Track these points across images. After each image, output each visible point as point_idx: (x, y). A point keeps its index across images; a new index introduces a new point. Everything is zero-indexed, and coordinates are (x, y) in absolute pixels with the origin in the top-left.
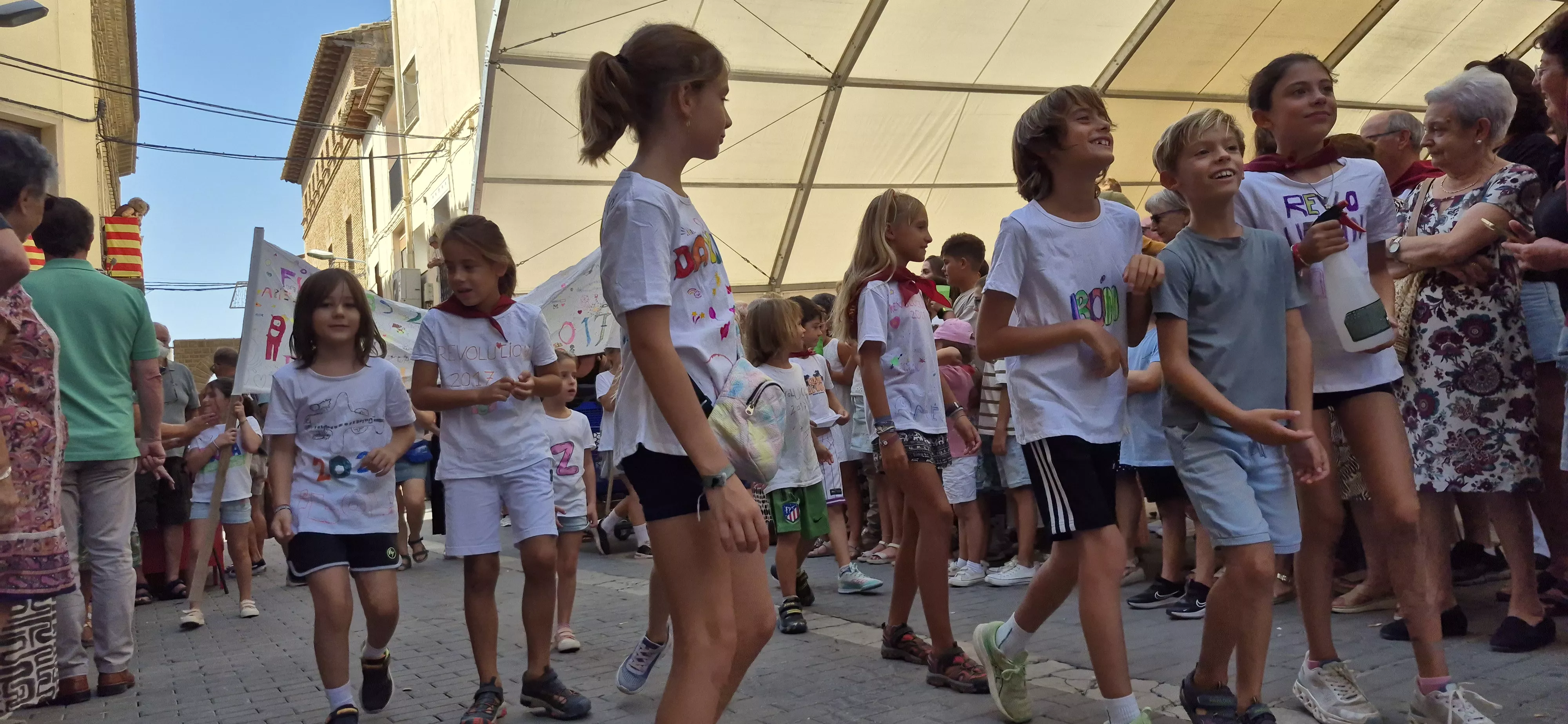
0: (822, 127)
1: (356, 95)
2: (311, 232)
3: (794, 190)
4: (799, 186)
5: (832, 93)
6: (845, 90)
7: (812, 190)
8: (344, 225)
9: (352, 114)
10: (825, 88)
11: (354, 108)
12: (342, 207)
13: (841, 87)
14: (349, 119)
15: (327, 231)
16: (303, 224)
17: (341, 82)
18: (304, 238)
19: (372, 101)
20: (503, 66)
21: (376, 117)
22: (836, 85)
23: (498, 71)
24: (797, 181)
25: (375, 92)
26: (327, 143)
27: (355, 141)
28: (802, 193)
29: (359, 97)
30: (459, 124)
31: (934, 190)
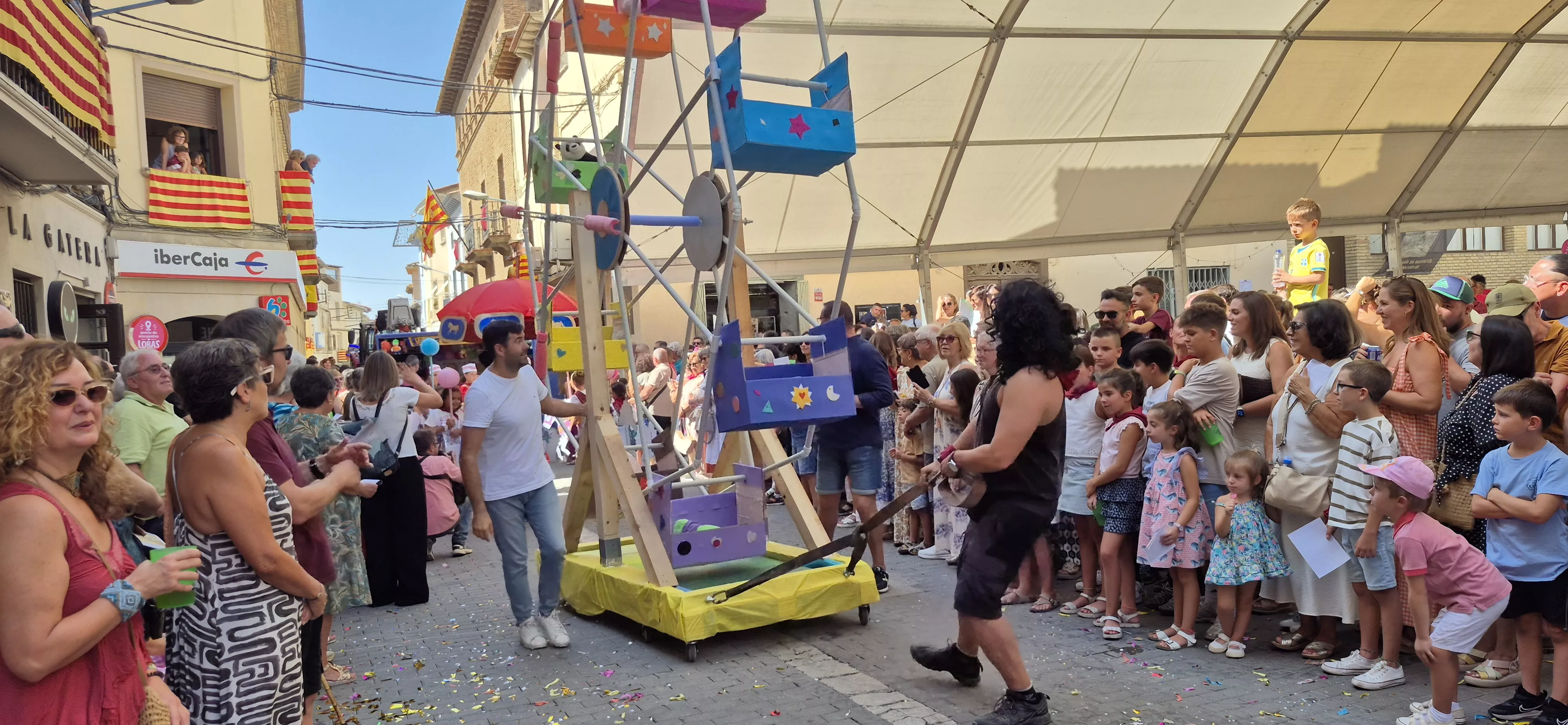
0: (982, 81)
1: (507, 38)
2: (464, 165)
3: (947, 149)
4: (953, 144)
5: (994, 46)
6: (1009, 41)
7: (968, 150)
8: (496, 163)
9: (503, 55)
10: (986, 40)
11: (505, 50)
12: (494, 145)
13: (1004, 39)
14: (500, 61)
15: (480, 166)
16: (457, 156)
17: (491, 20)
18: (458, 170)
19: (523, 44)
21: (525, 62)
22: (999, 36)
24: (951, 139)
25: (525, 36)
26: (479, 78)
27: (506, 81)
28: (956, 152)
29: (510, 40)
30: (608, 77)
31: (1100, 144)
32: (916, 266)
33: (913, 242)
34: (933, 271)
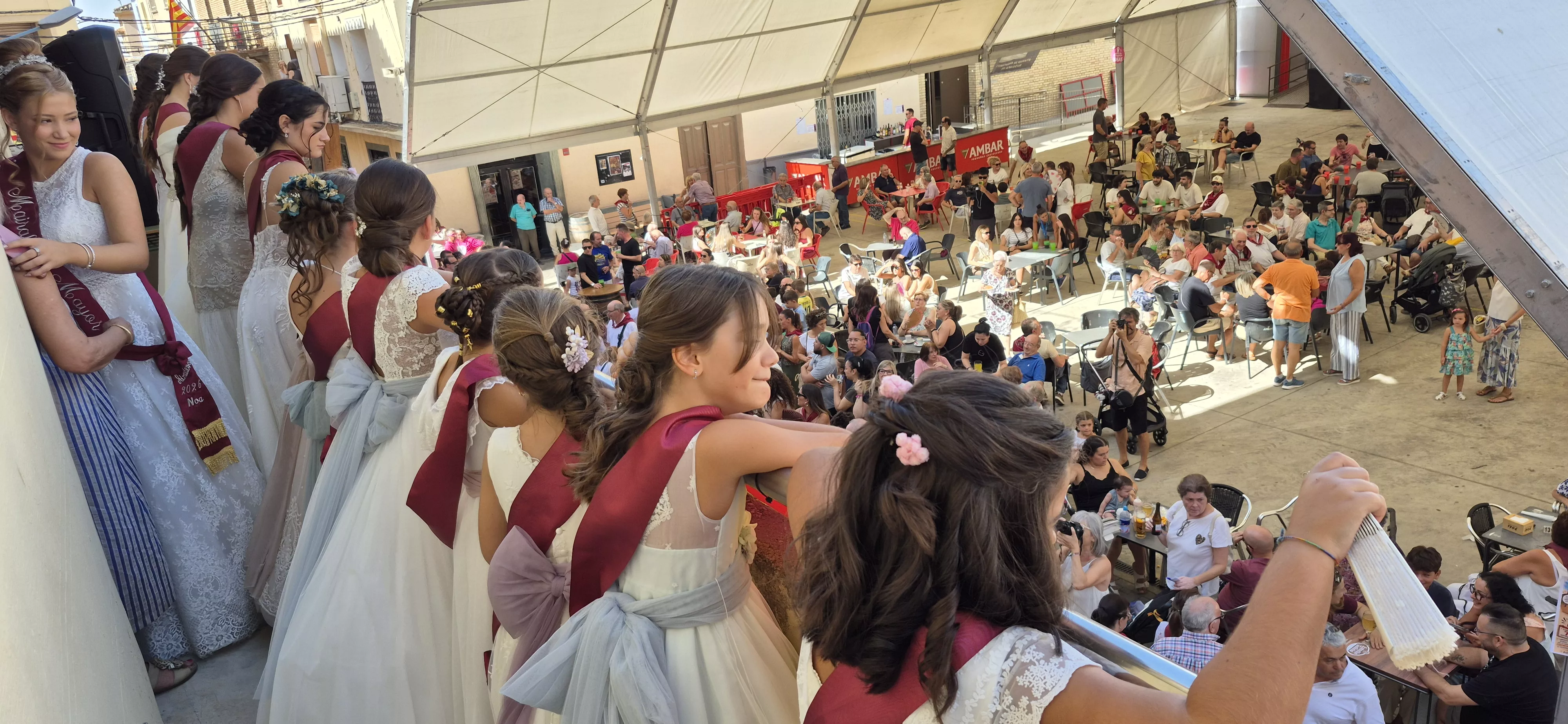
0: (668, 11)
3: (650, 54)
4: (654, 50)
7: (666, 53)
20: (420, 13)
23: (418, 17)
24: (651, 48)
28: (656, 57)
31: (762, 36)
32: (637, 133)
33: (634, 117)
34: (650, 136)
